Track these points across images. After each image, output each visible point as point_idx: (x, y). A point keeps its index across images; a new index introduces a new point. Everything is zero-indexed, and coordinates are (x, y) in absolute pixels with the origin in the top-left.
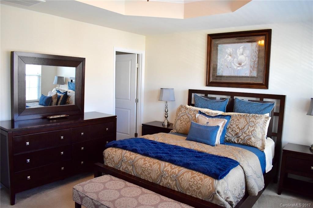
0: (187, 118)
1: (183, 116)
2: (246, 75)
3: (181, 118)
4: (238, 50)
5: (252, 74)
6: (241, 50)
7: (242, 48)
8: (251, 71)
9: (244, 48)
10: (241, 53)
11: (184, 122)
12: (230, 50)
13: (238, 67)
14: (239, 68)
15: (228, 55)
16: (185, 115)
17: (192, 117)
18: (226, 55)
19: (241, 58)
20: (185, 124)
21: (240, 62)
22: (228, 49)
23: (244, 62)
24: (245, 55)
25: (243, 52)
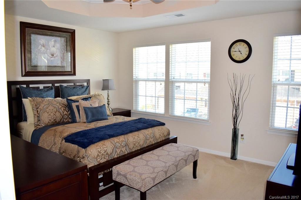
0: (54, 108)
1: (48, 107)
2: (58, 65)
3: (47, 110)
4: (50, 42)
5: (62, 64)
6: (53, 43)
7: (53, 41)
8: (61, 62)
9: (55, 41)
10: (53, 45)
11: (52, 113)
12: (43, 41)
13: (51, 57)
14: (52, 59)
15: (42, 45)
16: (49, 106)
17: (58, 106)
18: (39, 46)
19: (54, 50)
20: (53, 115)
21: (52, 53)
22: (41, 40)
23: (56, 54)
24: (56, 47)
25: (54, 45)
